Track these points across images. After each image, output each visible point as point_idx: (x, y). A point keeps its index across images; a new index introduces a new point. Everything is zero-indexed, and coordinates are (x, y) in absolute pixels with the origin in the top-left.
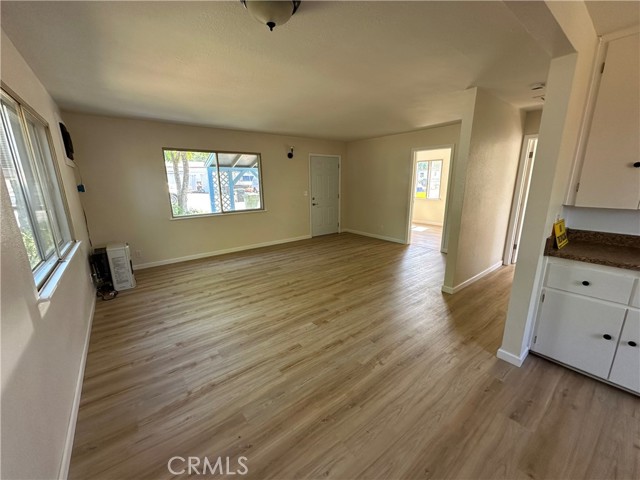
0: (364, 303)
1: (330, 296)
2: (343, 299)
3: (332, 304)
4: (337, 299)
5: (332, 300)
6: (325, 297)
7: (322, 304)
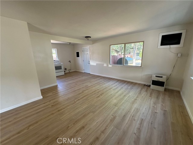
0: (75, 91)
1: (84, 92)
2: (81, 92)
3: (84, 90)
4: (83, 91)
5: (84, 91)
6: (86, 91)
7: (87, 89)
